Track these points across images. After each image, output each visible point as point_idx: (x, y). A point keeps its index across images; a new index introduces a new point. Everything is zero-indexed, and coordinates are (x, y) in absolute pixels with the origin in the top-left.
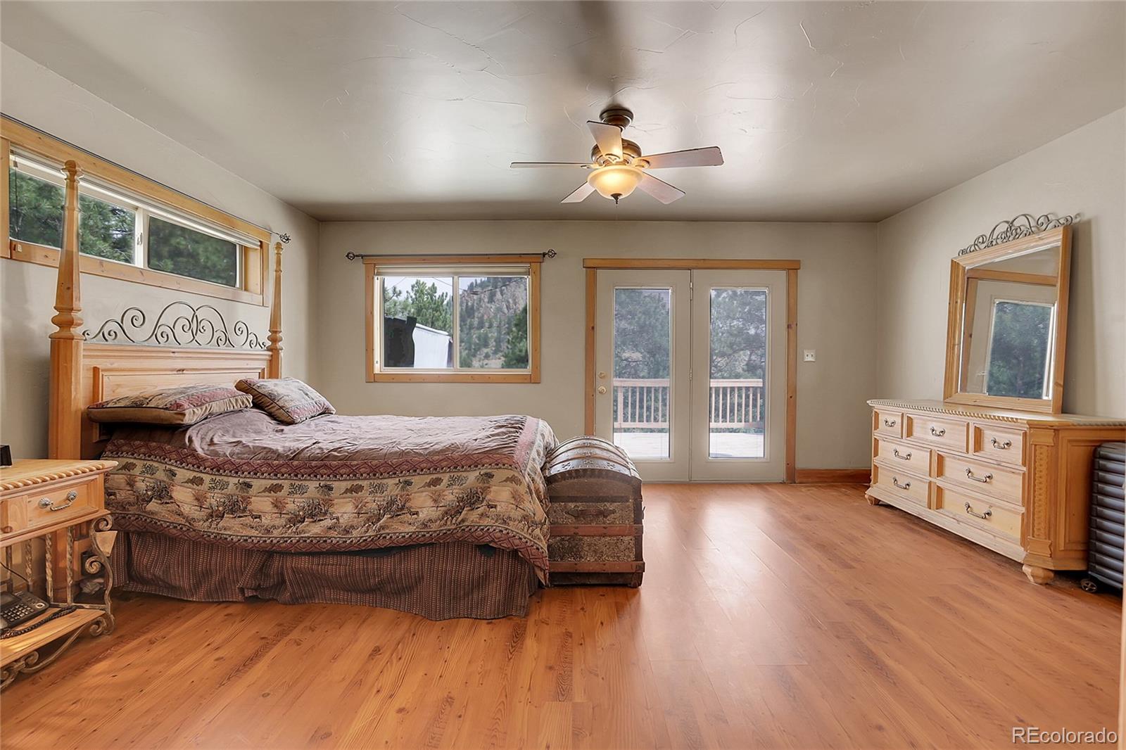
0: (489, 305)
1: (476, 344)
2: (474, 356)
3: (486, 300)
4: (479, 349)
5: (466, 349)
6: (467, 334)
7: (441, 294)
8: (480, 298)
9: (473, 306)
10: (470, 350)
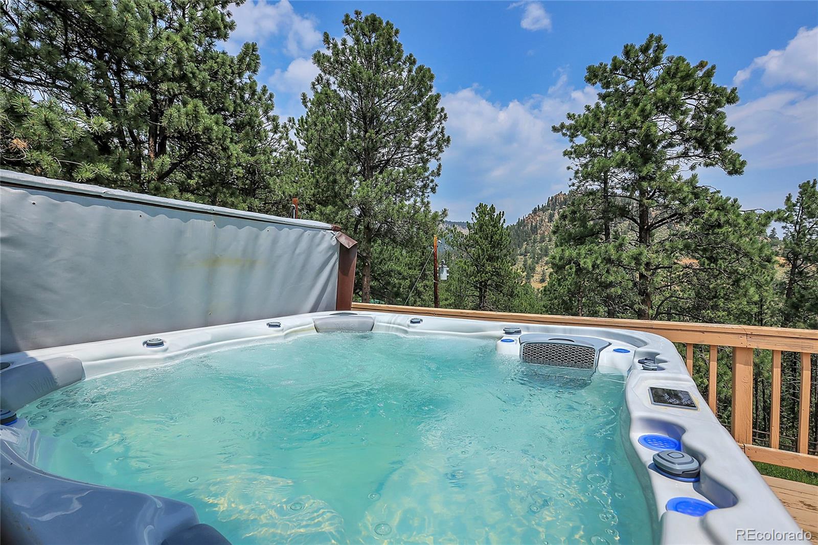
0: (549, 224)
1: (538, 254)
2: (537, 263)
3: (547, 220)
4: (541, 258)
5: (531, 258)
6: (532, 247)
7: (498, 213)
8: (542, 219)
9: (536, 225)
10: (534, 258)
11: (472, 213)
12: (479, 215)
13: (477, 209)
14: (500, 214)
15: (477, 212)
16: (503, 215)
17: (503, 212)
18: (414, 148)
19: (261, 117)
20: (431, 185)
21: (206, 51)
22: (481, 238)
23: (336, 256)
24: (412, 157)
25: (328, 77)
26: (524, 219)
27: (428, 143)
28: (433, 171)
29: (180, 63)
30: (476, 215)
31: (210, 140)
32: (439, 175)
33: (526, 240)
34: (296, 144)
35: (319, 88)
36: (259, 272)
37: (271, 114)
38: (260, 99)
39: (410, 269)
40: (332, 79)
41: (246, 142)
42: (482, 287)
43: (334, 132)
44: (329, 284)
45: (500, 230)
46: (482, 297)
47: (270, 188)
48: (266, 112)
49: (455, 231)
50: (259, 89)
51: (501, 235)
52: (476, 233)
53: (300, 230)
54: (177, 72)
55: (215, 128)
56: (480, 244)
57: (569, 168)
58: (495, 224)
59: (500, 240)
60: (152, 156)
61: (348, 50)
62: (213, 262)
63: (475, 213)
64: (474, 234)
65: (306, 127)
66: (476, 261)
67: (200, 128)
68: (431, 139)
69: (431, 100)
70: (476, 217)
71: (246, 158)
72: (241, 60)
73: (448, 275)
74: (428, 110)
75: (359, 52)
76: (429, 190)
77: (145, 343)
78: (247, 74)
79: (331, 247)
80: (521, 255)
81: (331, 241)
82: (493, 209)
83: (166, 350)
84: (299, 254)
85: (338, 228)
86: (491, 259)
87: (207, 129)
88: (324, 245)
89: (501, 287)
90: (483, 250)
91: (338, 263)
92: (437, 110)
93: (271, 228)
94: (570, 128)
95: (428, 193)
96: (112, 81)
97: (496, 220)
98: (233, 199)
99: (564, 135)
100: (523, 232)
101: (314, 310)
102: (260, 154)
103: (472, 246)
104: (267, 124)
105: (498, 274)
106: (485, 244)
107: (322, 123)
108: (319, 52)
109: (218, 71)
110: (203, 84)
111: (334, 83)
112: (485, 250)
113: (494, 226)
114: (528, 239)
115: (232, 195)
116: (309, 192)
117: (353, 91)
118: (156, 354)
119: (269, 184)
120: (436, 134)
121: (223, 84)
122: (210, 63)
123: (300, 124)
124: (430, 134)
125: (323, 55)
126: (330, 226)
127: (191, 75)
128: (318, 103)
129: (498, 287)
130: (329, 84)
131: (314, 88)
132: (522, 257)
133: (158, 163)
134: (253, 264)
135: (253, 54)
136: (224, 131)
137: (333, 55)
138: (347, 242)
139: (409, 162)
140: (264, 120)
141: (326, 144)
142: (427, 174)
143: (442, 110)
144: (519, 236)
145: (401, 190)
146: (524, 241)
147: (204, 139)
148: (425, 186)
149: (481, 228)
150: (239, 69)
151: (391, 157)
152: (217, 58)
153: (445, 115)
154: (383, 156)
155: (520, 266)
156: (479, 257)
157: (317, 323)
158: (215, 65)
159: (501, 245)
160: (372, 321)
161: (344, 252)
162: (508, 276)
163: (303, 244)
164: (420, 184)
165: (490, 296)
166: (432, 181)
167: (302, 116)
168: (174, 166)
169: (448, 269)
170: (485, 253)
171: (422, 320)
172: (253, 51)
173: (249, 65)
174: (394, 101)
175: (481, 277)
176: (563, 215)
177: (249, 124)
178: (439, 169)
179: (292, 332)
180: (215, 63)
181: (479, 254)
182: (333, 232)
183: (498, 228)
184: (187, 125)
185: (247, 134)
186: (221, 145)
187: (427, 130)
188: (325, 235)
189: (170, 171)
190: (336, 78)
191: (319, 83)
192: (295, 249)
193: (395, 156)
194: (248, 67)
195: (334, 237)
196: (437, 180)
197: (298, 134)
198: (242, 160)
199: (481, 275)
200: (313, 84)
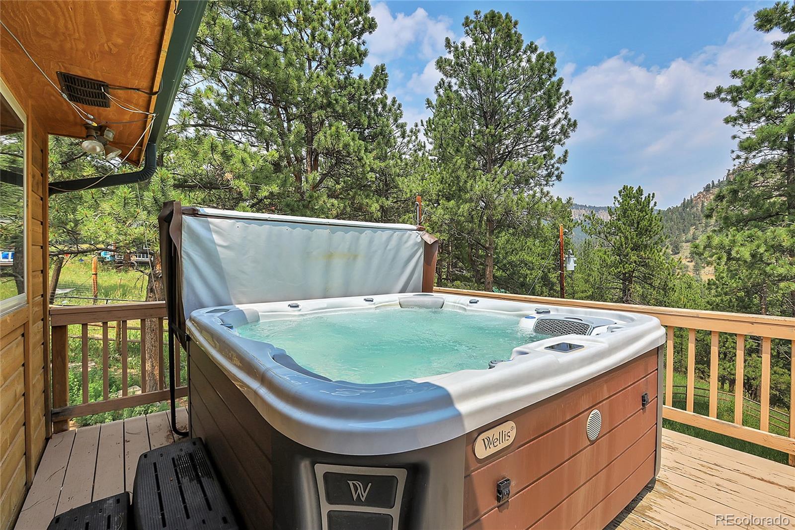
11: (615, 197)
12: (622, 199)
13: (620, 192)
14: (649, 197)
15: (620, 195)
16: (653, 197)
17: (654, 194)
18: (536, 137)
19: (391, 125)
20: (556, 173)
21: (346, 78)
22: (625, 225)
23: (421, 250)
24: (534, 146)
25: (450, 80)
26: (692, 200)
27: (551, 131)
28: (560, 158)
29: (327, 93)
30: (619, 199)
31: (349, 154)
32: (565, 161)
33: (695, 224)
34: (424, 144)
35: (441, 91)
36: (360, 263)
37: (400, 121)
38: (390, 110)
39: (543, 259)
40: (454, 81)
41: (378, 150)
42: (627, 279)
43: (455, 132)
44: (416, 272)
45: (649, 215)
46: (625, 290)
47: (399, 188)
48: (396, 120)
49: (593, 218)
50: (389, 102)
51: (650, 221)
52: (619, 220)
53: (391, 232)
54: (325, 101)
55: (352, 143)
56: (624, 231)
57: (734, 137)
58: (642, 208)
59: (649, 226)
60: (309, 170)
61: (467, 53)
62: (329, 256)
63: (618, 196)
64: (616, 220)
65: (433, 126)
66: (618, 250)
67: (341, 145)
68: (555, 126)
69: (553, 86)
70: (618, 202)
71: (378, 165)
72: (372, 82)
73: (576, 265)
74: (550, 97)
75: (477, 52)
76: (554, 178)
77: (289, 305)
78: (378, 91)
79: (416, 244)
80: (687, 241)
81: (417, 239)
82: (640, 191)
83: (300, 310)
84: (390, 250)
85: (422, 228)
86: (636, 248)
87: (346, 146)
88: (411, 242)
89: (651, 279)
90: (626, 238)
91: (423, 256)
92: (561, 94)
93: (368, 232)
94: (730, 91)
95: (553, 181)
96: (282, 115)
97: (644, 203)
98: (367, 201)
99: (723, 100)
100: (689, 215)
101: (403, 291)
102: (389, 159)
103: (613, 234)
104: (397, 131)
105: (646, 265)
106: (631, 232)
107: (443, 125)
108: (441, 58)
109: (355, 94)
110: (343, 108)
111: (456, 84)
112: (630, 238)
113: (641, 211)
114: (698, 222)
115: (367, 196)
116: (435, 189)
117: (472, 90)
118: (295, 312)
119: (398, 185)
120: (559, 120)
121: (359, 104)
122: (349, 88)
123: (429, 125)
124: (552, 121)
125: (445, 59)
126: (415, 227)
127: (335, 102)
128: (441, 104)
129: (646, 279)
130: (450, 86)
131: (437, 92)
132: (688, 244)
133: (311, 177)
134: (355, 257)
135: (382, 74)
136: (359, 145)
137: (454, 58)
138: (429, 239)
139: (531, 151)
140: (394, 127)
141: (447, 144)
142: (552, 162)
143: (567, 93)
144: (684, 220)
145: (522, 180)
146: (692, 225)
147: (344, 153)
148: (549, 175)
149: (625, 213)
150: (371, 89)
151: (512, 149)
152: (354, 84)
153: (570, 98)
154: (507, 147)
155: (685, 254)
156: (622, 245)
157: (401, 300)
158: (353, 90)
159: (650, 232)
160: (442, 300)
161: (428, 248)
162: (659, 267)
163: (393, 243)
164: (545, 173)
165: (637, 288)
166: (558, 169)
167: (430, 118)
168: (324, 176)
169: (576, 259)
170: (630, 241)
171: (478, 301)
172: (382, 71)
173: (379, 84)
174: (514, 92)
175: (624, 268)
176: (719, 196)
177: (381, 134)
178: (565, 156)
179: (382, 306)
180: (353, 88)
181: (622, 243)
182: (418, 232)
183: (646, 213)
184: (332, 144)
185: (379, 144)
186: (357, 157)
187: (549, 117)
188: (411, 234)
189: (321, 181)
190: (458, 79)
191: (441, 88)
192: (387, 246)
193: (517, 148)
194: (379, 86)
195: (419, 236)
196: (563, 167)
197: (427, 134)
198: (375, 166)
199: (623, 266)
200: (437, 89)
